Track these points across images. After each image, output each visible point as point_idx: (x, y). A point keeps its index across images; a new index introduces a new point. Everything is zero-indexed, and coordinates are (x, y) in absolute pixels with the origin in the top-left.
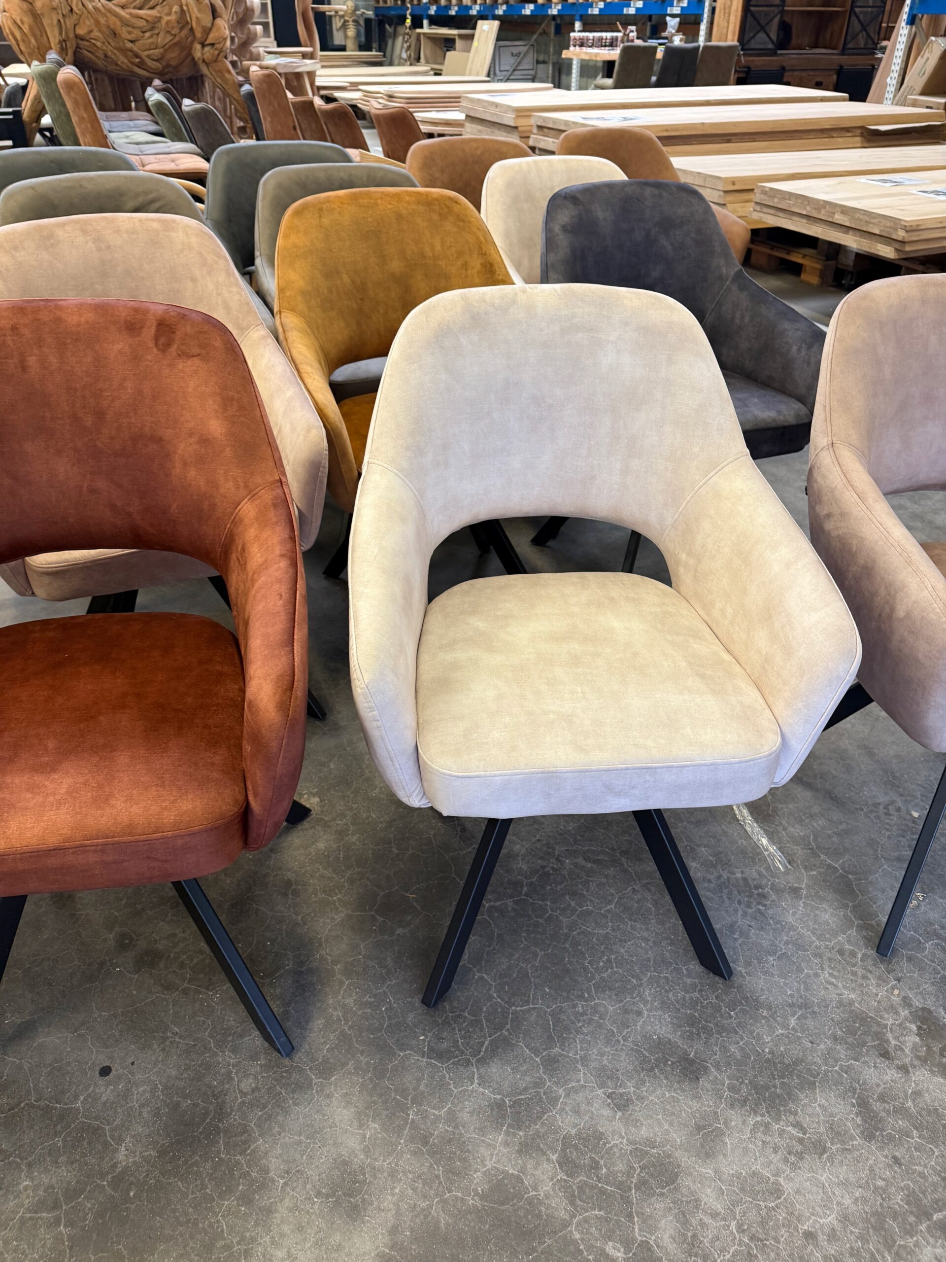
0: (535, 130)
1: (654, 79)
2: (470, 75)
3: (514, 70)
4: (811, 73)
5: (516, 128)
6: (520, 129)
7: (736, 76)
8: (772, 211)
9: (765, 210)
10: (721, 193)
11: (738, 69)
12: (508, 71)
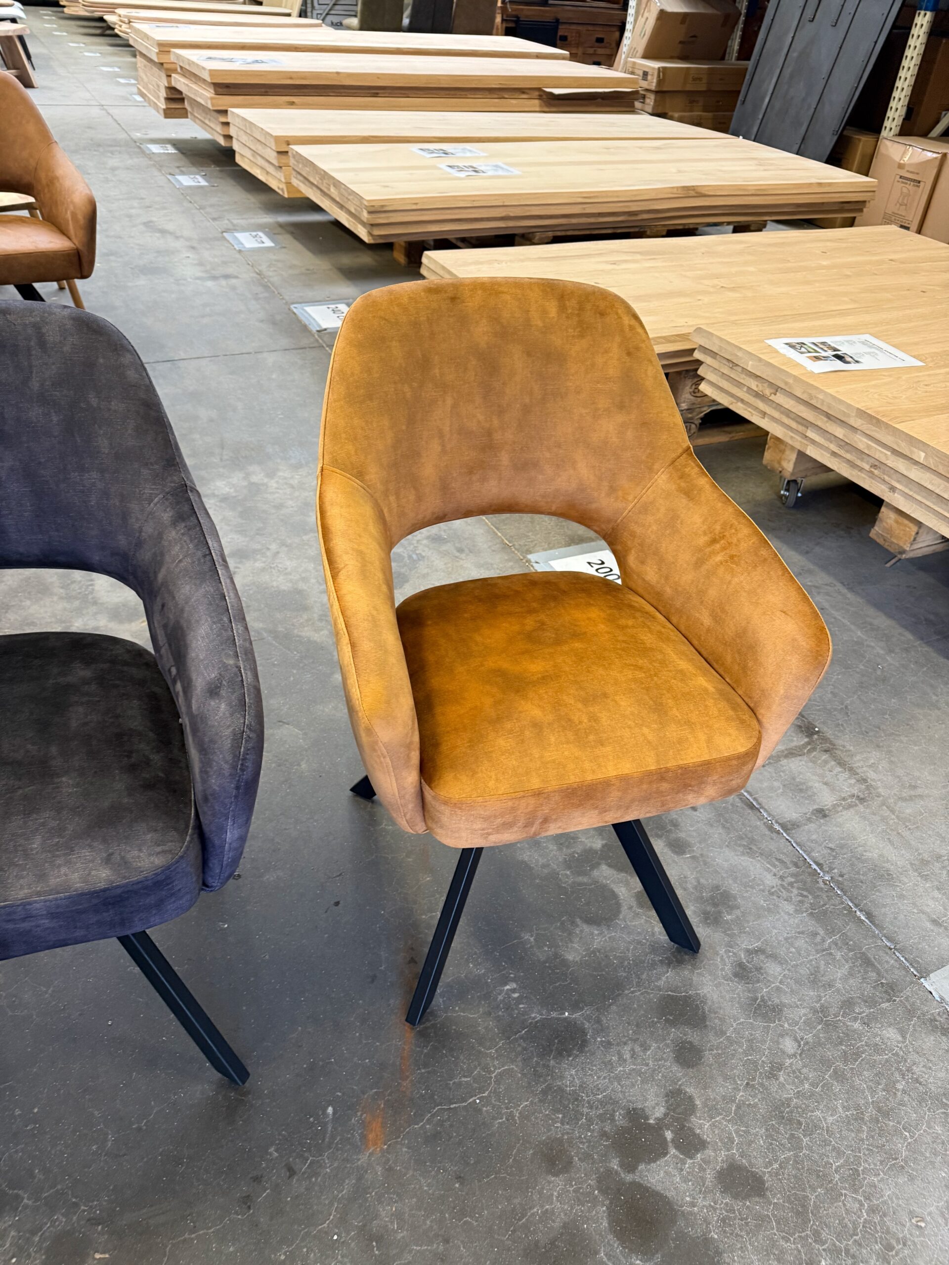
0: (179, 70)
1: (406, 21)
2: (285, 7)
3: (334, 5)
4: (590, 28)
5: (162, 64)
6: (165, 65)
7: (504, 25)
8: (301, 178)
9: (299, 177)
10: (275, 154)
11: (505, 18)
12: (328, 4)
